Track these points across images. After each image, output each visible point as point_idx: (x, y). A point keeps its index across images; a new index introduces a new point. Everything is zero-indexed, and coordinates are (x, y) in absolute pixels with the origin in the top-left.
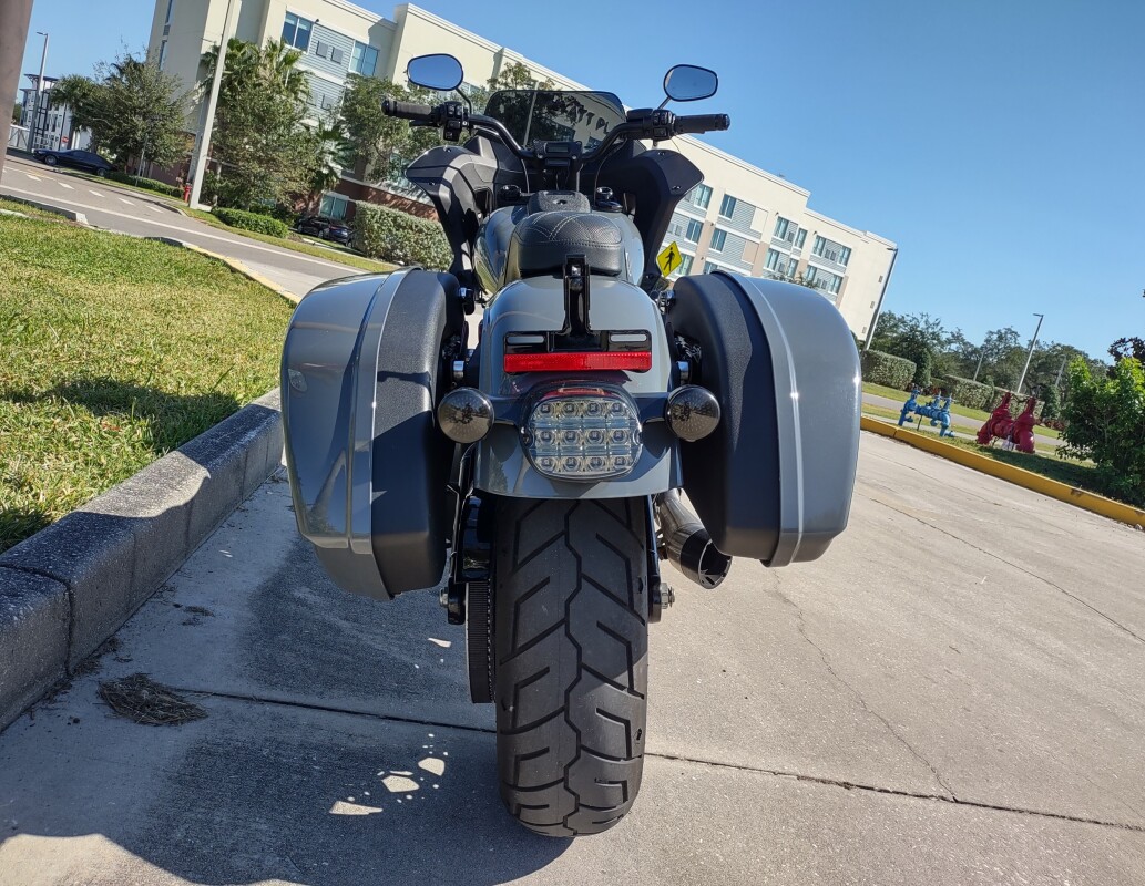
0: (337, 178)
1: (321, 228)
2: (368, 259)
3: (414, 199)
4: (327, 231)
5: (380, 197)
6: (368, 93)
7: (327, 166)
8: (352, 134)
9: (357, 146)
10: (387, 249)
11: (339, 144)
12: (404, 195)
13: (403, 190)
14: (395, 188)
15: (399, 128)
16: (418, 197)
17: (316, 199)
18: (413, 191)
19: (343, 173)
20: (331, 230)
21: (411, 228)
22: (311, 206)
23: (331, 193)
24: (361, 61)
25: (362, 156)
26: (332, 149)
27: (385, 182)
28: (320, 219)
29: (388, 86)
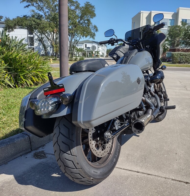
0: (169, 49)
1: (166, 60)
2: (175, 64)
3: (186, 48)
4: (167, 60)
5: (179, 50)
6: (173, 29)
7: (166, 47)
8: (171, 39)
9: (172, 41)
10: (179, 61)
11: (168, 42)
12: (184, 48)
13: (183, 47)
14: (182, 47)
15: (180, 35)
16: (187, 48)
17: (165, 54)
18: (186, 47)
19: (170, 47)
20: (168, 60)
21: (184, 55)
22: (164, 56)
23: (168, 52)
24: (171, 23)
25: (173, 43)
26: (167, 43)
27: (179, 47)
28: (166, 58)
29: (177, 26)
